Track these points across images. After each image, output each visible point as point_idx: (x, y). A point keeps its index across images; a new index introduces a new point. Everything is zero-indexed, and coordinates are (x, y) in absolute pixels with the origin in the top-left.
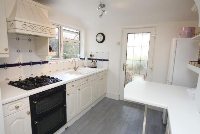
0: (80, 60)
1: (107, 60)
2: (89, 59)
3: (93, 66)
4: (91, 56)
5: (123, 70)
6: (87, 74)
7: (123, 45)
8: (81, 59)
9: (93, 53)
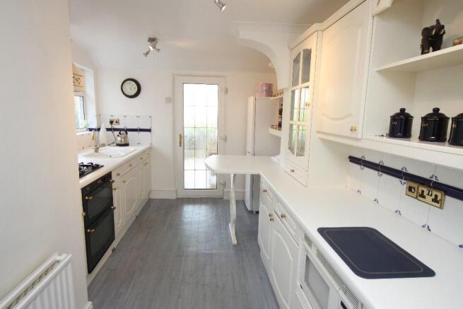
0: (88, 132)
1: (149, 130)
2: (108, 130)
3: (123, 143)
4: (111, 122)
5: (180, 146)
6: (127, 157)
7: (175, 102)
8: (91, 130)
9: (115, 118)
